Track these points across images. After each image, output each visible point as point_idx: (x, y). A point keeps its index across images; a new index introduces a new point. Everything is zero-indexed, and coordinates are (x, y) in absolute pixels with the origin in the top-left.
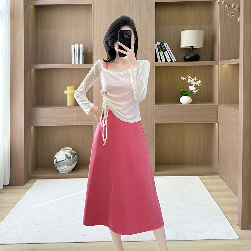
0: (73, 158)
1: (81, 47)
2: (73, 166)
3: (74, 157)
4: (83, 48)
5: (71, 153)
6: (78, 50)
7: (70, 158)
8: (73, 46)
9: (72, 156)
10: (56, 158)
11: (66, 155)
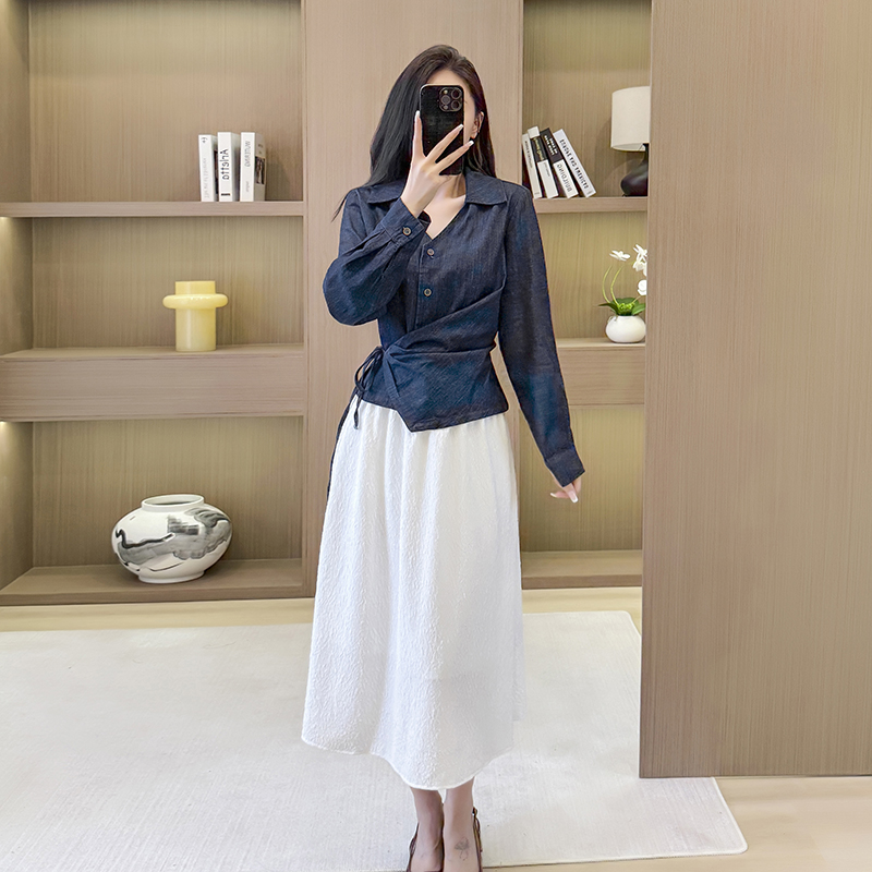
0: (208, 533)
1: (248, 144)
2: (210, 559)
3: (215, 528)
4: (258, 145)
5: (198, 513)
6: (230, 153)
7: (194, 531)
8: (209, 137)
9: (201, 526)
10: (122, 533)
11: (172, 521)
